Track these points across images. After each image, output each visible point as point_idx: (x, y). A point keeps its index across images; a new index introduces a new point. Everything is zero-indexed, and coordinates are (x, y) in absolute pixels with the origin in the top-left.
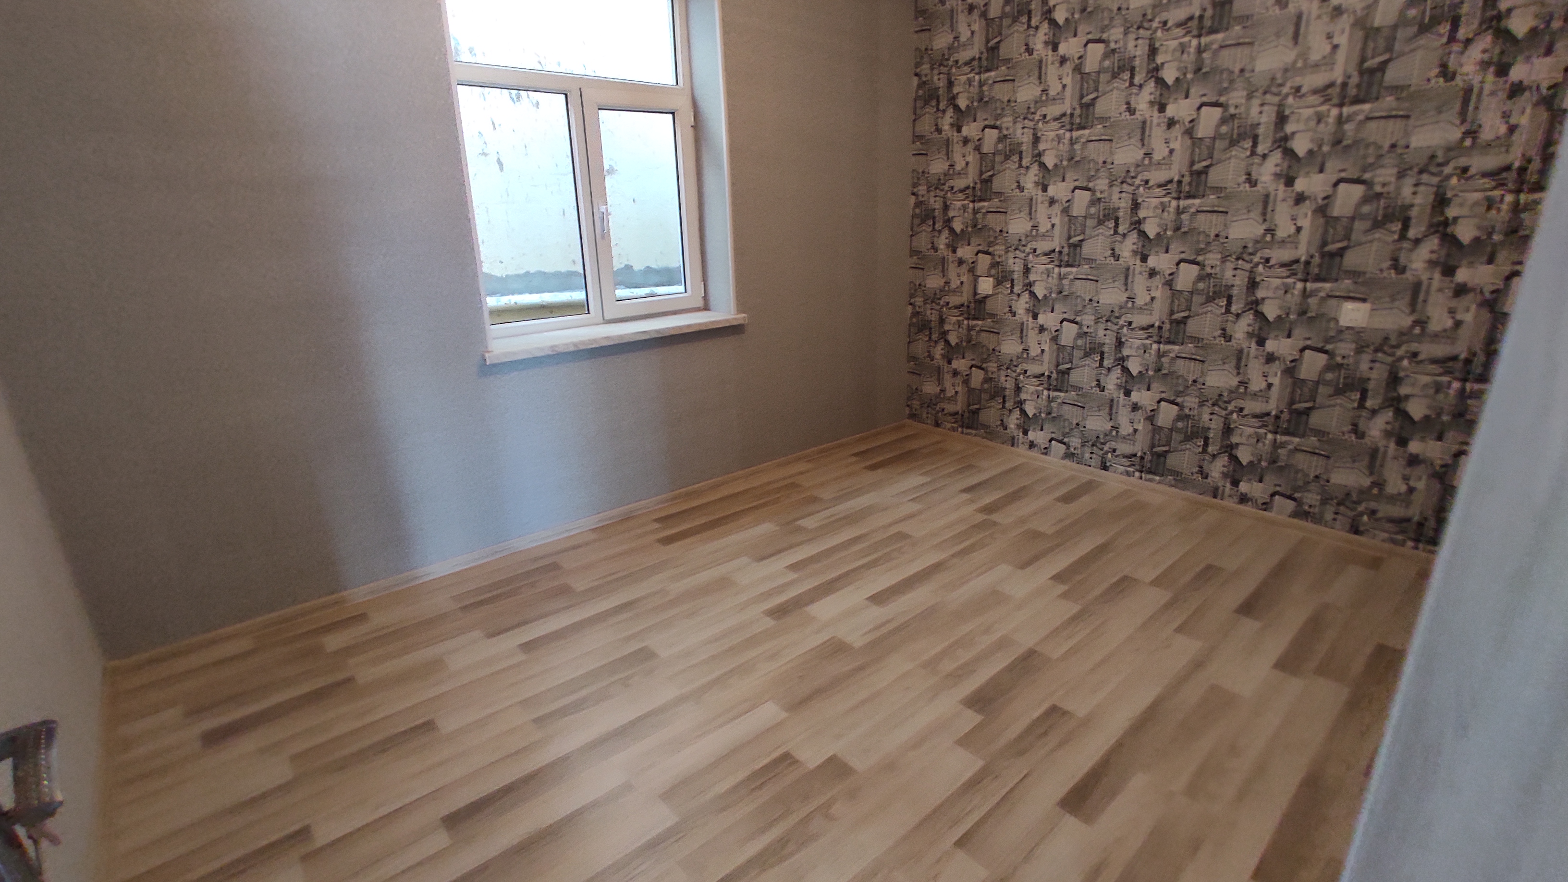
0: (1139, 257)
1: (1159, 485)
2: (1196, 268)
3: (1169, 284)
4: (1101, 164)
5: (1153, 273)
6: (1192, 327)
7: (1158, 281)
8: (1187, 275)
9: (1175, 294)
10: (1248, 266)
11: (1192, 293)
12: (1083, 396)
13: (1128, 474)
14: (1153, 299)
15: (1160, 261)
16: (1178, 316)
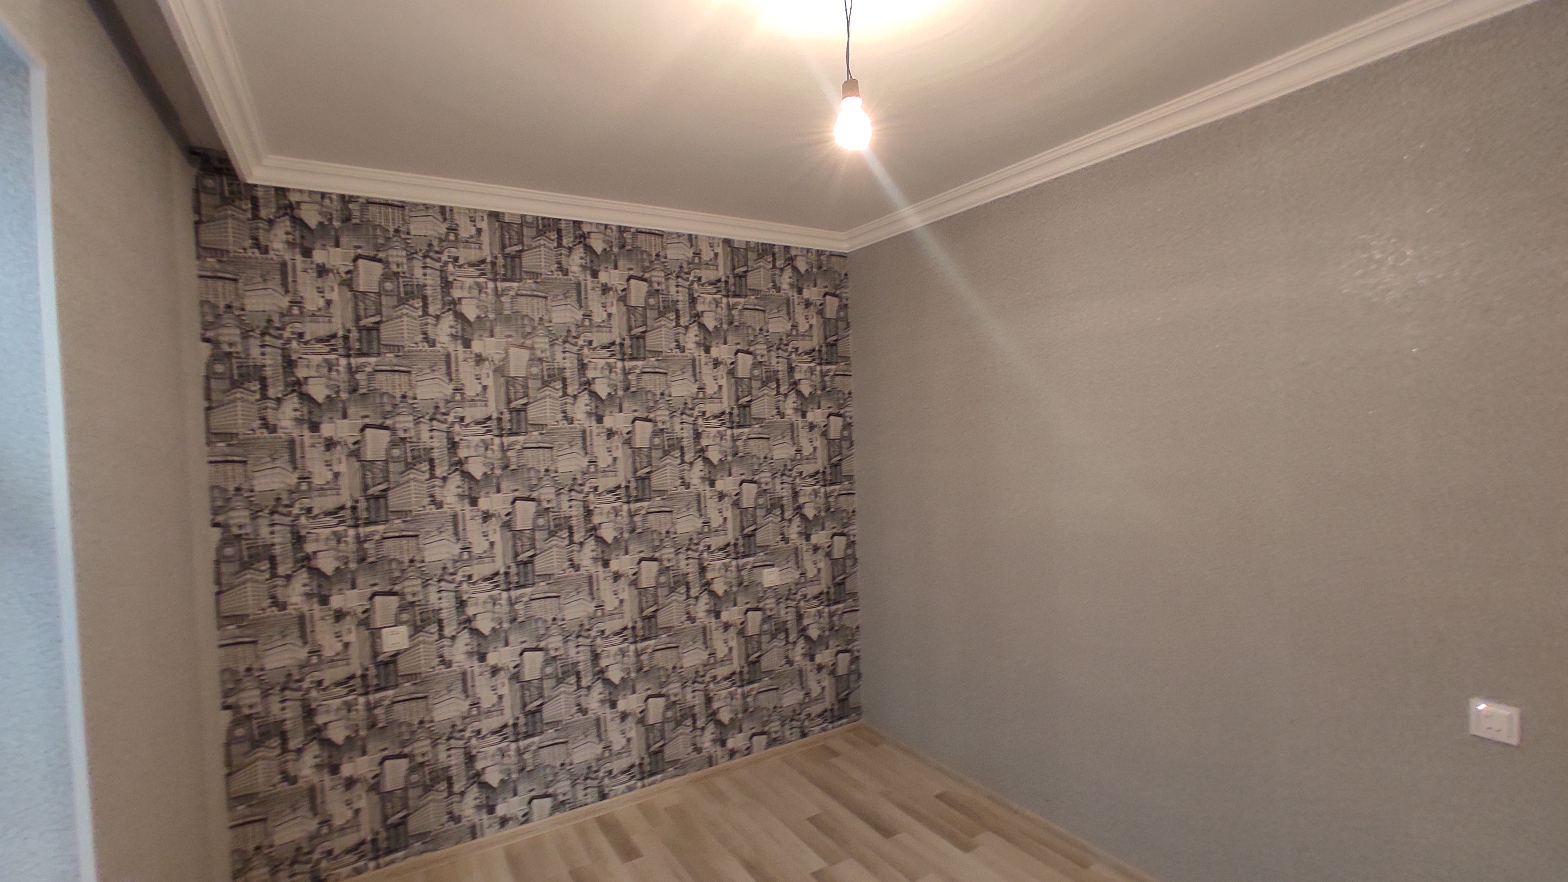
0: (600, 563)
1: (663, 783)
2: (655, 564)
3: (634, 583)
4: (543, 473)
5: (617, 577)
6: (662, 619)
7: (623, 583)
8: (649, 573)
9: (642, 591)
10: (696, 555)
11: (656, 587)
12: (564, 729)
13: (630, 789)
14: (622, 601)
15: (622, 563)
16: (648, 612)
